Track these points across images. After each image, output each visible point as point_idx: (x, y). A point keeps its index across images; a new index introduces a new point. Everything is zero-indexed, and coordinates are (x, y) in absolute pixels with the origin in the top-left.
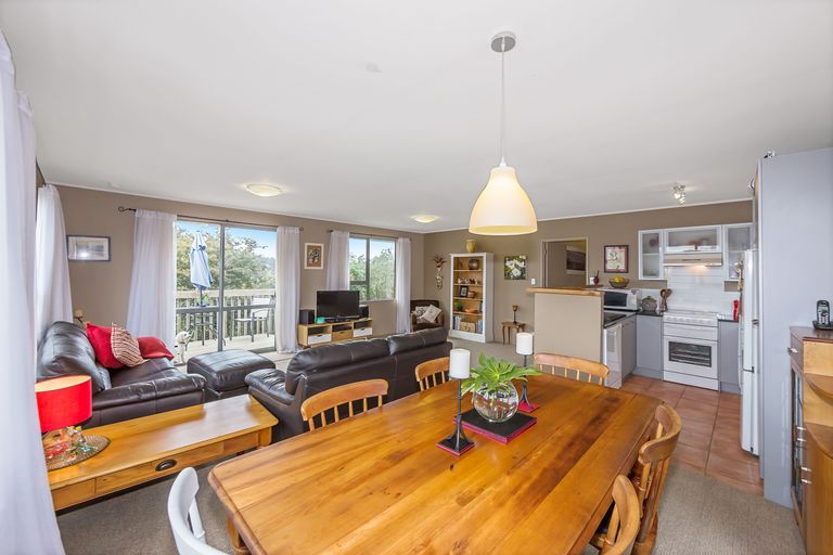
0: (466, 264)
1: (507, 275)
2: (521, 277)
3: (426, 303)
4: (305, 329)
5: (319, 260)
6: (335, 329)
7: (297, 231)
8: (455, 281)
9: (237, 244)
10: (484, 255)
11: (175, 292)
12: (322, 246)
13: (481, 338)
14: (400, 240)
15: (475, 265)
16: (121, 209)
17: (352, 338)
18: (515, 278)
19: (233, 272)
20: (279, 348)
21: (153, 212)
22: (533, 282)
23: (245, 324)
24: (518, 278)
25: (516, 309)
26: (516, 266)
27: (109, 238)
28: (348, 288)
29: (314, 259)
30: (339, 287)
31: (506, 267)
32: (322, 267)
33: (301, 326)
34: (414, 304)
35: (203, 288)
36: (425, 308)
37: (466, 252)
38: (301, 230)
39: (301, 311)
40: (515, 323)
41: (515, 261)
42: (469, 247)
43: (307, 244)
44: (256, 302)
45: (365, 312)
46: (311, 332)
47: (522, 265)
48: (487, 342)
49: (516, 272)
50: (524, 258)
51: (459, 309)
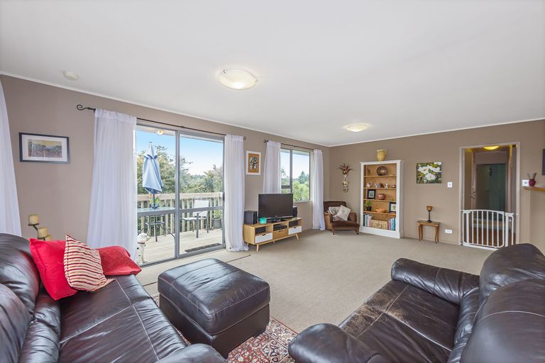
0: (374, 171)
1: (420, 179)
2: (437, 181)
3: (338, 204)
4: (252, 229)
5: (258, 167)
6: (276, 228)
7: (241, 139)
8: (365, 186)
9: (171, 160)
10: (398, 162)
11: (136, 195)
12: (260, 154)
13: (396, 234)
14: (316, 151)
15: (383, 171)
16: (80, 108)
17: (288, 235)
18: (429, 182)
19: (170, 181)
20: (228, 245)
21: (113, 113)
22: (450, 185)
23: (188, 223)
24: (432, 182)
25: (430, 209)
26: (430, 171)
27: (68, 138)
28: (280, 191)
29: (253, 165)
30: (273, 191)
31: (418, 172)
32: (259, 174)
33: (246, 226)
34: (327, 205)
35: (155, 192)
36: (337, 208)
37: (377, 160)
38: (244, 139)
39: (245, 212)
40: (430, 221)
41: (429, 167)
42: (380, 156)
43: (248, 152)
44: (198, 204)
45: (294, 213)
46: (258, 231)
47: (437, 170)
48: (401, 238)
49: (430, 177)
50: (440, 163)
51: (368, 209)
